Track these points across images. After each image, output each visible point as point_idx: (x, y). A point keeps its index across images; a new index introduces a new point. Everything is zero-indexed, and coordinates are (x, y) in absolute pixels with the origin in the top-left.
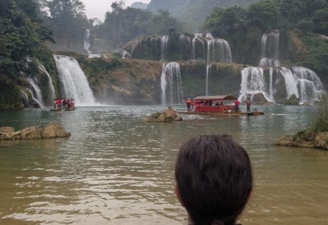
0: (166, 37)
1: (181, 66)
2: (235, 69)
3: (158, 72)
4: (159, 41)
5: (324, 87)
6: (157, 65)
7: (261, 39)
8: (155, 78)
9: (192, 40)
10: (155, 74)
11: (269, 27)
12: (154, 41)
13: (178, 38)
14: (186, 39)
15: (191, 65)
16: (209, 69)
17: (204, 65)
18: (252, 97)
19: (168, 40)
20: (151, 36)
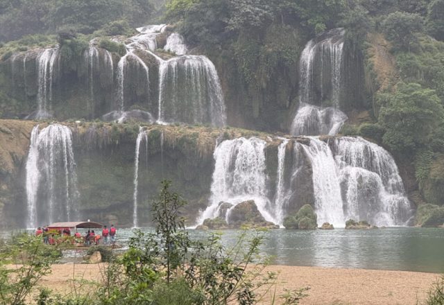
0: (51, 53)
1: (74, 135)
2: (203, 143)
3: (18, 150)
4: (33, 63)
5: (405, 186)
6: (19, 131)
7: (299, 55)
8: (11, 166)
9: (117, 60)
10: (11, 154)
11: (318, 25)
12: (19, 62)
13: (82, 57)
14: (101, 57)
15: (100, 133)
16: (143, 142)
17: (131, 134)
18: (228, 211)
19: (57, 59)
20: (12, 49)
